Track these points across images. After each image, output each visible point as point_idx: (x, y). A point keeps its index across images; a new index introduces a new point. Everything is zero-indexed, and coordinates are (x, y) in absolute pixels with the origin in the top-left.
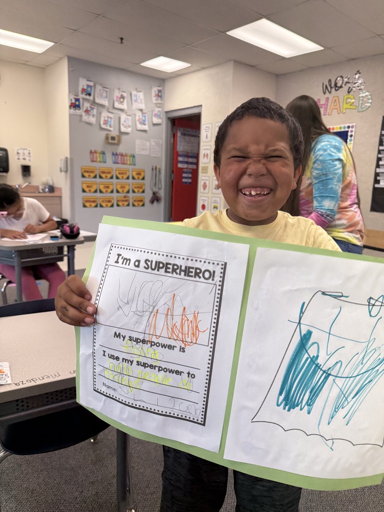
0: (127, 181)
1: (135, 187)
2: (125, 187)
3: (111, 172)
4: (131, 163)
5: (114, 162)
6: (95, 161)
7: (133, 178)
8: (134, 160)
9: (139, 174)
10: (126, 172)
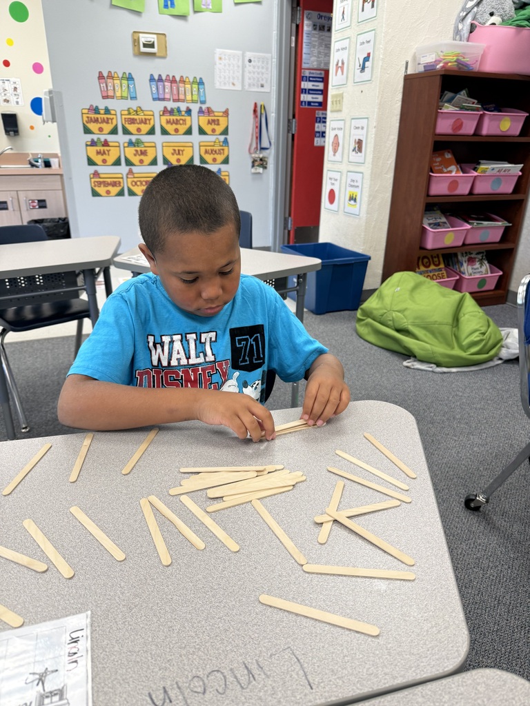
0: (187, 138)
1: (206, 152)
2: (182, 151)
3: (150, 120)
4: (195, 97)
5: (156, 96)
6: (113, 97)
7: (202, 132)
8: (201, 91)
9: (214, 121)
10: (183, 118)
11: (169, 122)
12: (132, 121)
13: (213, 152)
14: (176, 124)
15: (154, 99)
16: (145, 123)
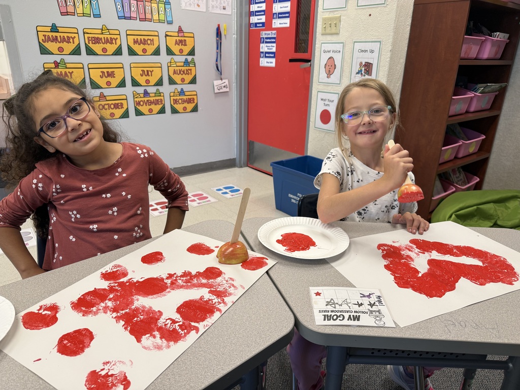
0: (155, 58)
1: (175, 72)
2: (151, 72)
3: (116, 39)
4: (162, 17)
5: (121, 14)
6: (73, 14)
7: (170, 52)
8: (168, 10)
9: (181, 41)
10: (151, 38)
11: (135, 42)
12: (97, 41)
13: (182, 72)
14: (144, 44)
15: (119, 18)
16: (111, 43)
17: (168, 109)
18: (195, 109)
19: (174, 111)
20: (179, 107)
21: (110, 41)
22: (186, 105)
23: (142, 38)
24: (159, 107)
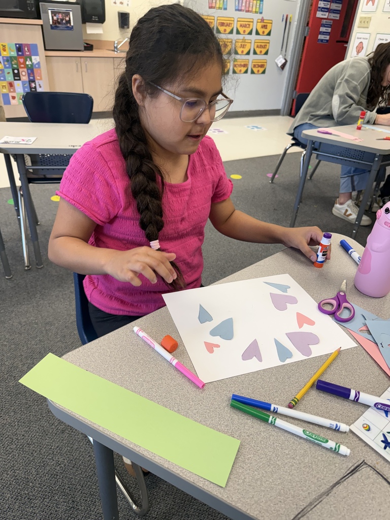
0: (249, 37)
1: (257, 47)
2: (246, 45)
3: (231, 24)
4: (257, 10)
5: (237, 8)
6: (214, 8)
7: (257, 33)
8: (261, 5)
9: (264, 26)
10: (249, 23)
11: (241, 26)
12: (222, 24)
13: (261, 47)
14: (245, 27)
15: (236, 10)
16: (229, 26)
17: (249, 71)
18: (264, 72)
19: (253, 72)
20: (255, 70)
21: (228, 25)
22: (259, 69)
23: (245, 23)
24: (245, 69)
